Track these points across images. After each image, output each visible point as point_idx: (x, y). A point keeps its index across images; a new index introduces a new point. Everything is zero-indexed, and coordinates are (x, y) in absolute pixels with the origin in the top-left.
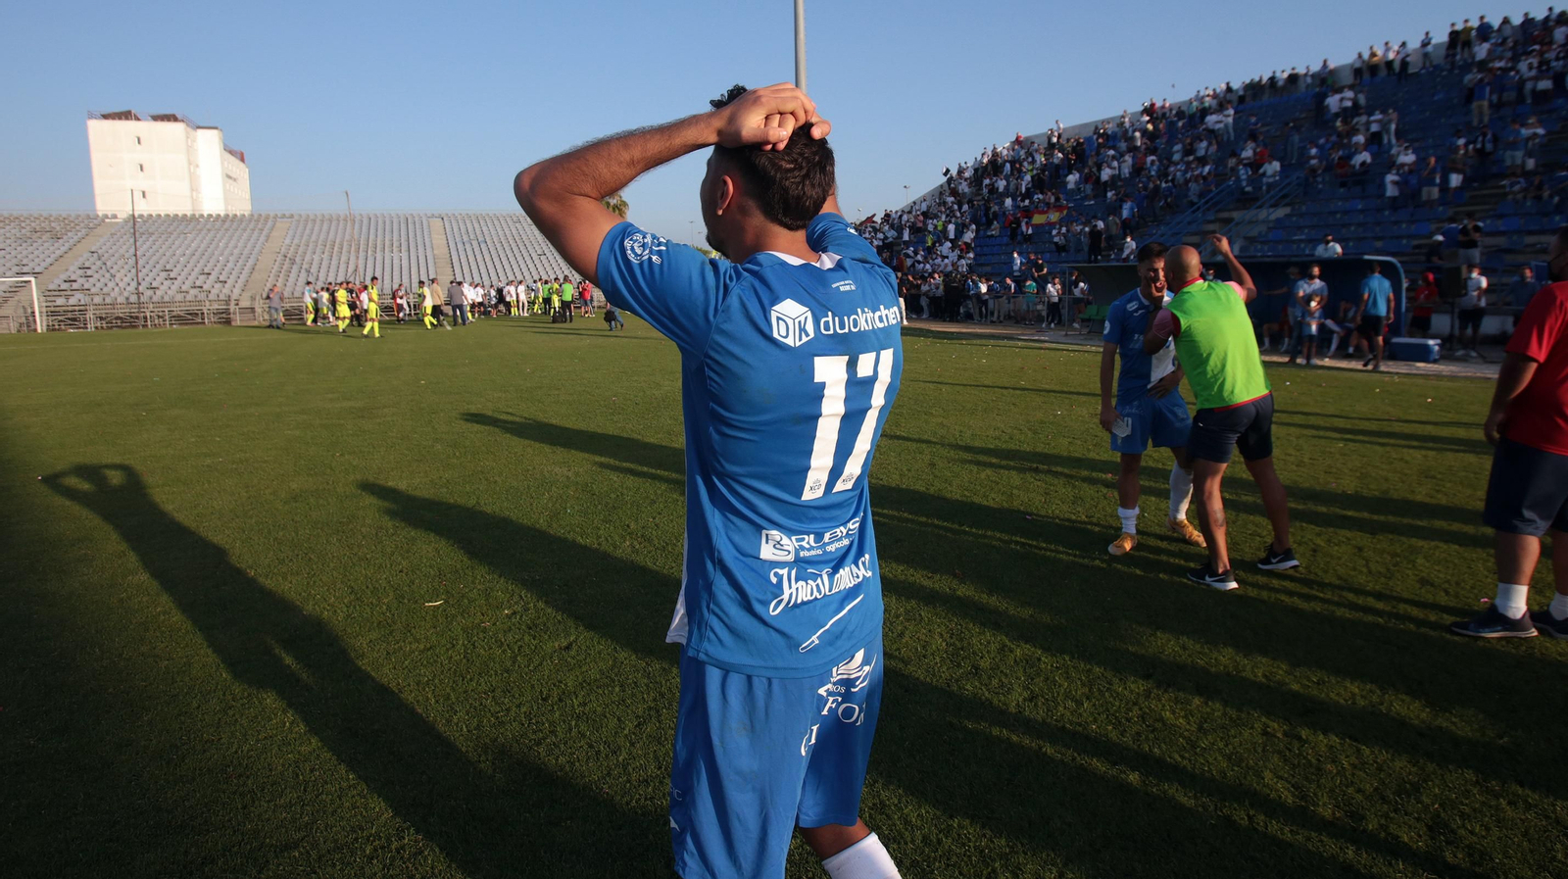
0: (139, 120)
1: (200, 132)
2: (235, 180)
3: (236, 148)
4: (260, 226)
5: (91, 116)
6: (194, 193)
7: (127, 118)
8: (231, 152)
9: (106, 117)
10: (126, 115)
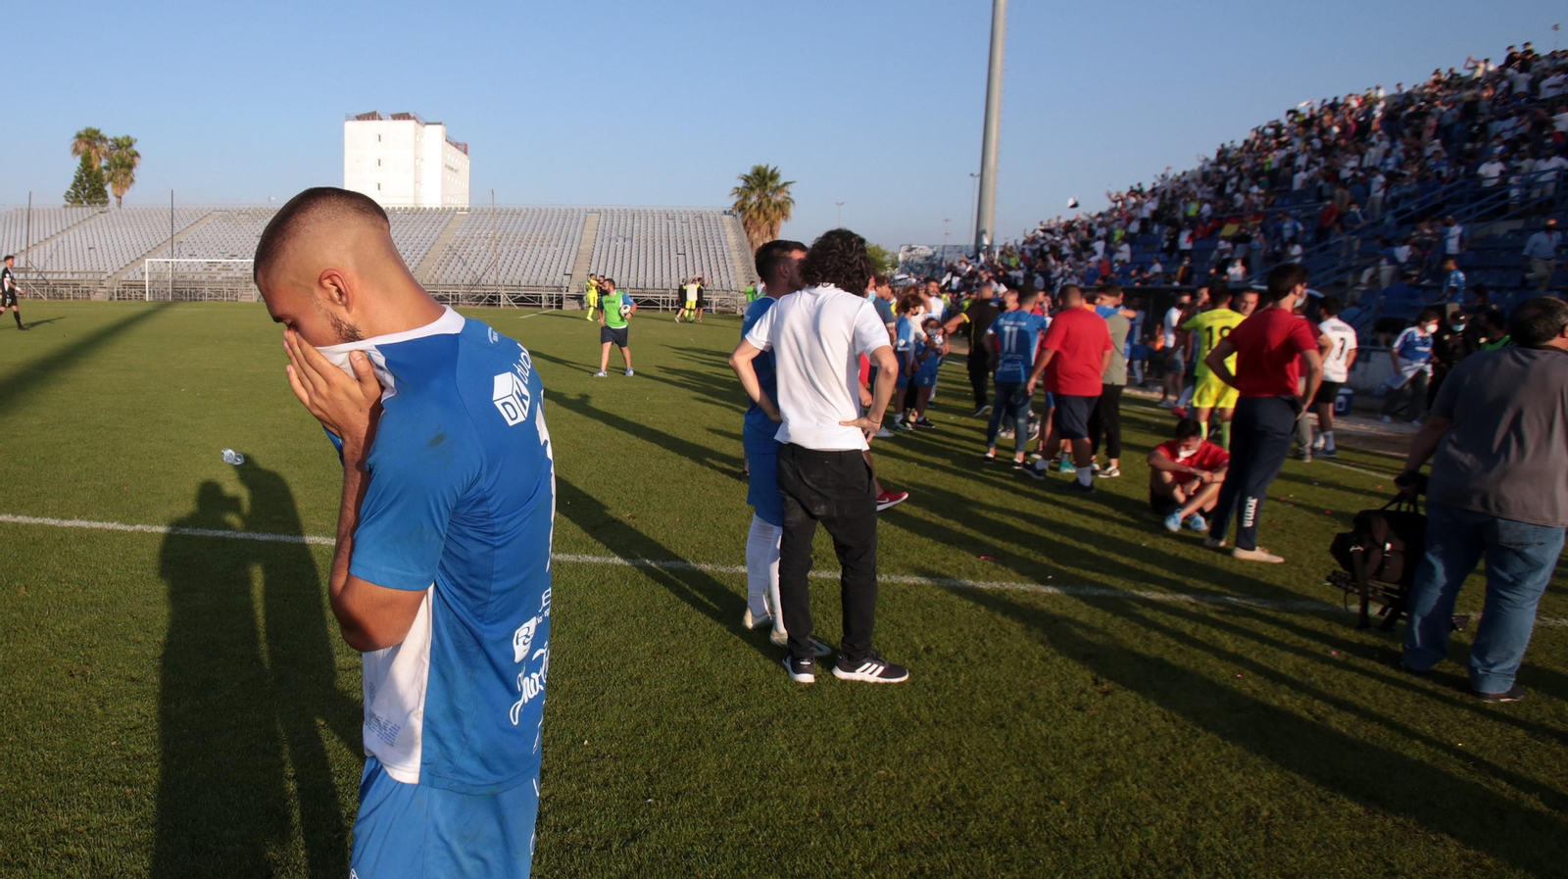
0: (381, 119)
1: (427, 126)
2: (456, 171)
3: (460, 140)
4: (440, 219)
5: (348, 118)
6: (417, 185)
7: (373, 119)
8: (456, 145)
9: (359, 118)
10: (372, 116)
